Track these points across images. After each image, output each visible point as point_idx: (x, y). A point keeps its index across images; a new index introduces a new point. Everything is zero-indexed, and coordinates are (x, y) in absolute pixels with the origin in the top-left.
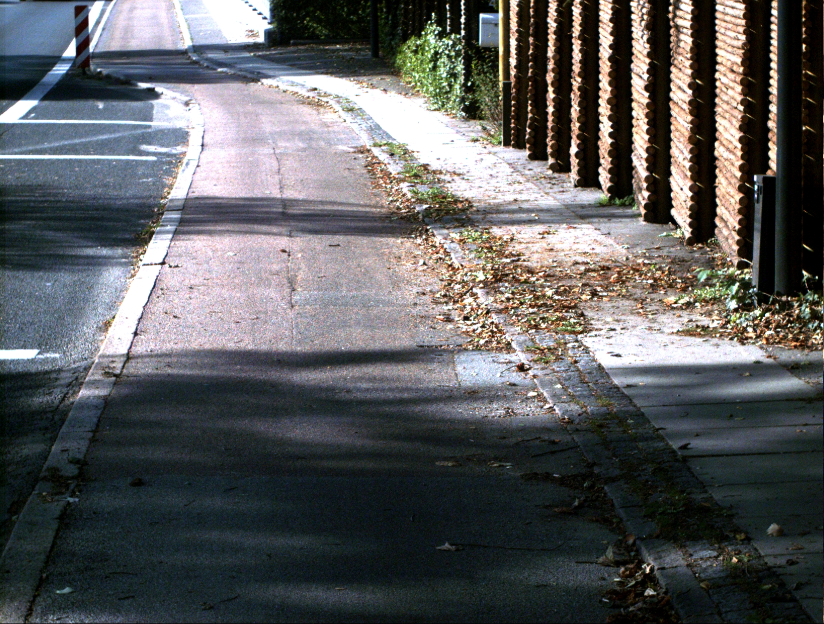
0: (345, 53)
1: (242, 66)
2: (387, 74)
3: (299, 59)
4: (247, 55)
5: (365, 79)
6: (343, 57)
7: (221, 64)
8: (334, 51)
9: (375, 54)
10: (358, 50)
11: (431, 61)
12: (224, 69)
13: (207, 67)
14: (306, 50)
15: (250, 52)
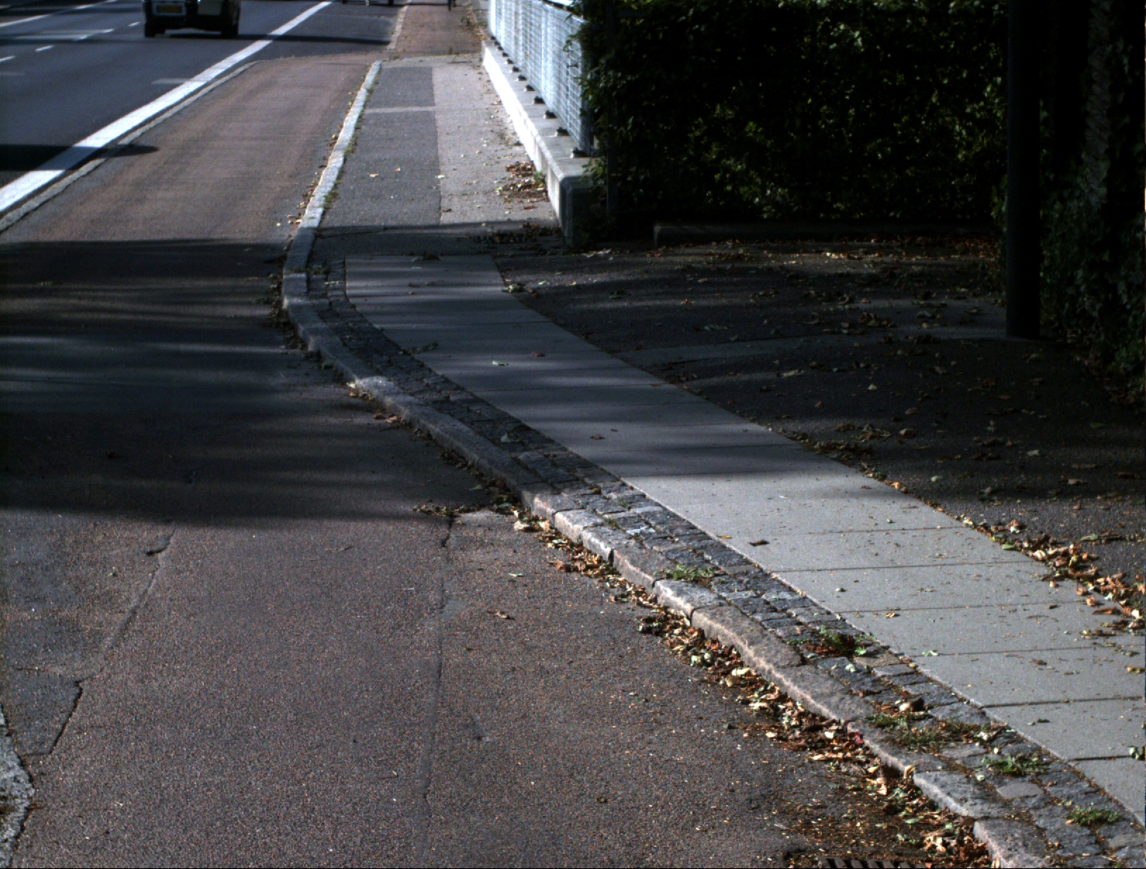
0: (884, 305)
6: (884, 330)
7: (374, 349)
8: (829, 287)
10: (920, 286)
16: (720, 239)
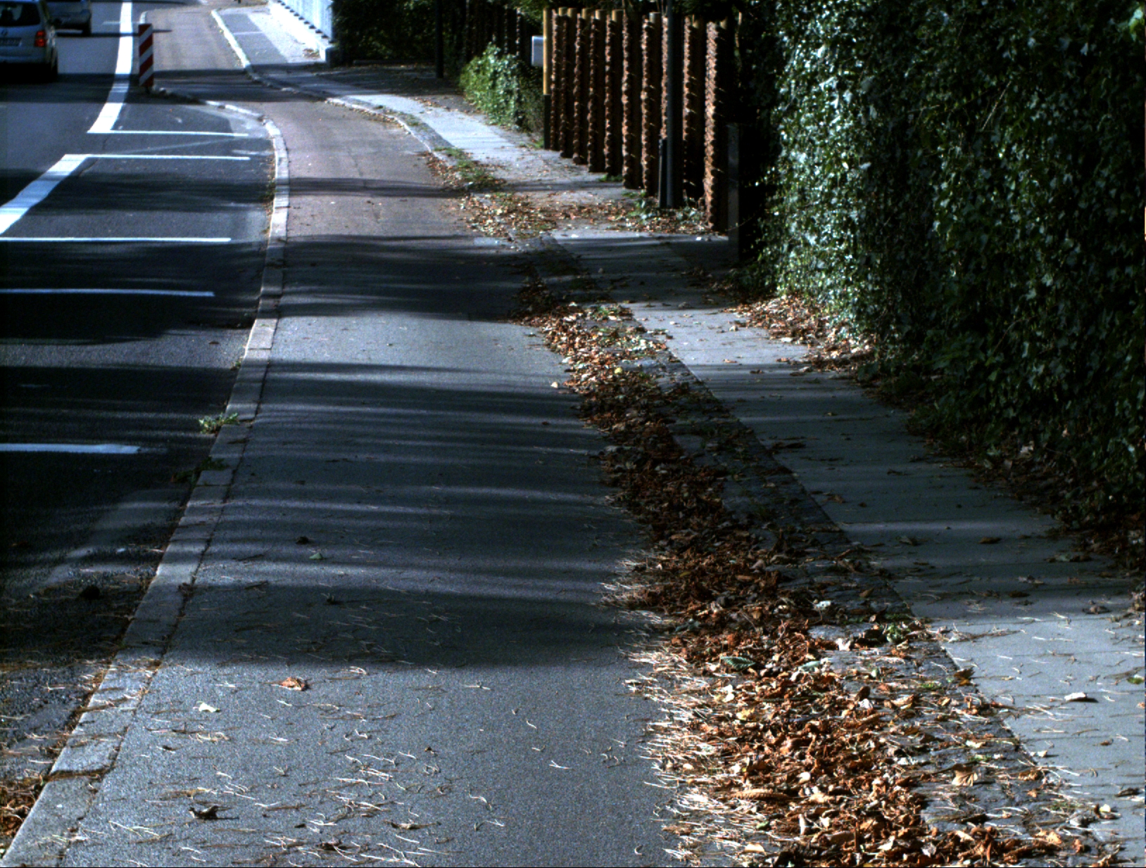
0: (410, 74)
1: (306, 86)
2: (450, 93)
3: (363, 79)
4: (309, 75)
5: (430, 98)
6: (408, 77)
7: (286, 84)
8: (398, 71)
9: (440, 74)
10: (422, 71)
11: (490, 80)
12: (289, 89)
13: (271, 87)
14: (370, 71)
15: (312, 72)
16: (372, 64)
